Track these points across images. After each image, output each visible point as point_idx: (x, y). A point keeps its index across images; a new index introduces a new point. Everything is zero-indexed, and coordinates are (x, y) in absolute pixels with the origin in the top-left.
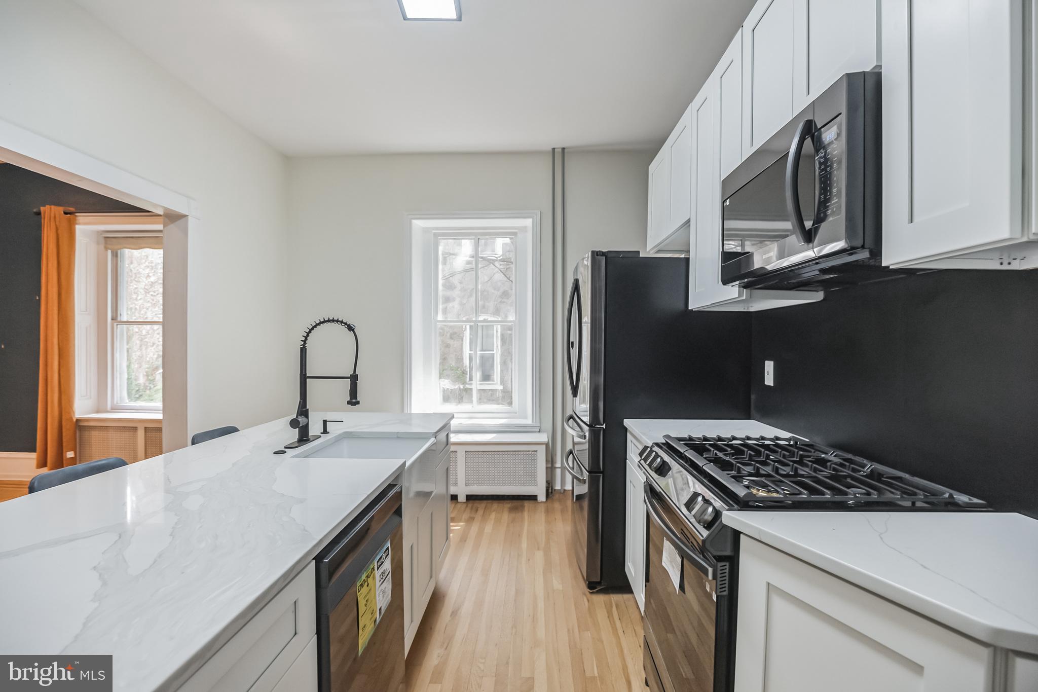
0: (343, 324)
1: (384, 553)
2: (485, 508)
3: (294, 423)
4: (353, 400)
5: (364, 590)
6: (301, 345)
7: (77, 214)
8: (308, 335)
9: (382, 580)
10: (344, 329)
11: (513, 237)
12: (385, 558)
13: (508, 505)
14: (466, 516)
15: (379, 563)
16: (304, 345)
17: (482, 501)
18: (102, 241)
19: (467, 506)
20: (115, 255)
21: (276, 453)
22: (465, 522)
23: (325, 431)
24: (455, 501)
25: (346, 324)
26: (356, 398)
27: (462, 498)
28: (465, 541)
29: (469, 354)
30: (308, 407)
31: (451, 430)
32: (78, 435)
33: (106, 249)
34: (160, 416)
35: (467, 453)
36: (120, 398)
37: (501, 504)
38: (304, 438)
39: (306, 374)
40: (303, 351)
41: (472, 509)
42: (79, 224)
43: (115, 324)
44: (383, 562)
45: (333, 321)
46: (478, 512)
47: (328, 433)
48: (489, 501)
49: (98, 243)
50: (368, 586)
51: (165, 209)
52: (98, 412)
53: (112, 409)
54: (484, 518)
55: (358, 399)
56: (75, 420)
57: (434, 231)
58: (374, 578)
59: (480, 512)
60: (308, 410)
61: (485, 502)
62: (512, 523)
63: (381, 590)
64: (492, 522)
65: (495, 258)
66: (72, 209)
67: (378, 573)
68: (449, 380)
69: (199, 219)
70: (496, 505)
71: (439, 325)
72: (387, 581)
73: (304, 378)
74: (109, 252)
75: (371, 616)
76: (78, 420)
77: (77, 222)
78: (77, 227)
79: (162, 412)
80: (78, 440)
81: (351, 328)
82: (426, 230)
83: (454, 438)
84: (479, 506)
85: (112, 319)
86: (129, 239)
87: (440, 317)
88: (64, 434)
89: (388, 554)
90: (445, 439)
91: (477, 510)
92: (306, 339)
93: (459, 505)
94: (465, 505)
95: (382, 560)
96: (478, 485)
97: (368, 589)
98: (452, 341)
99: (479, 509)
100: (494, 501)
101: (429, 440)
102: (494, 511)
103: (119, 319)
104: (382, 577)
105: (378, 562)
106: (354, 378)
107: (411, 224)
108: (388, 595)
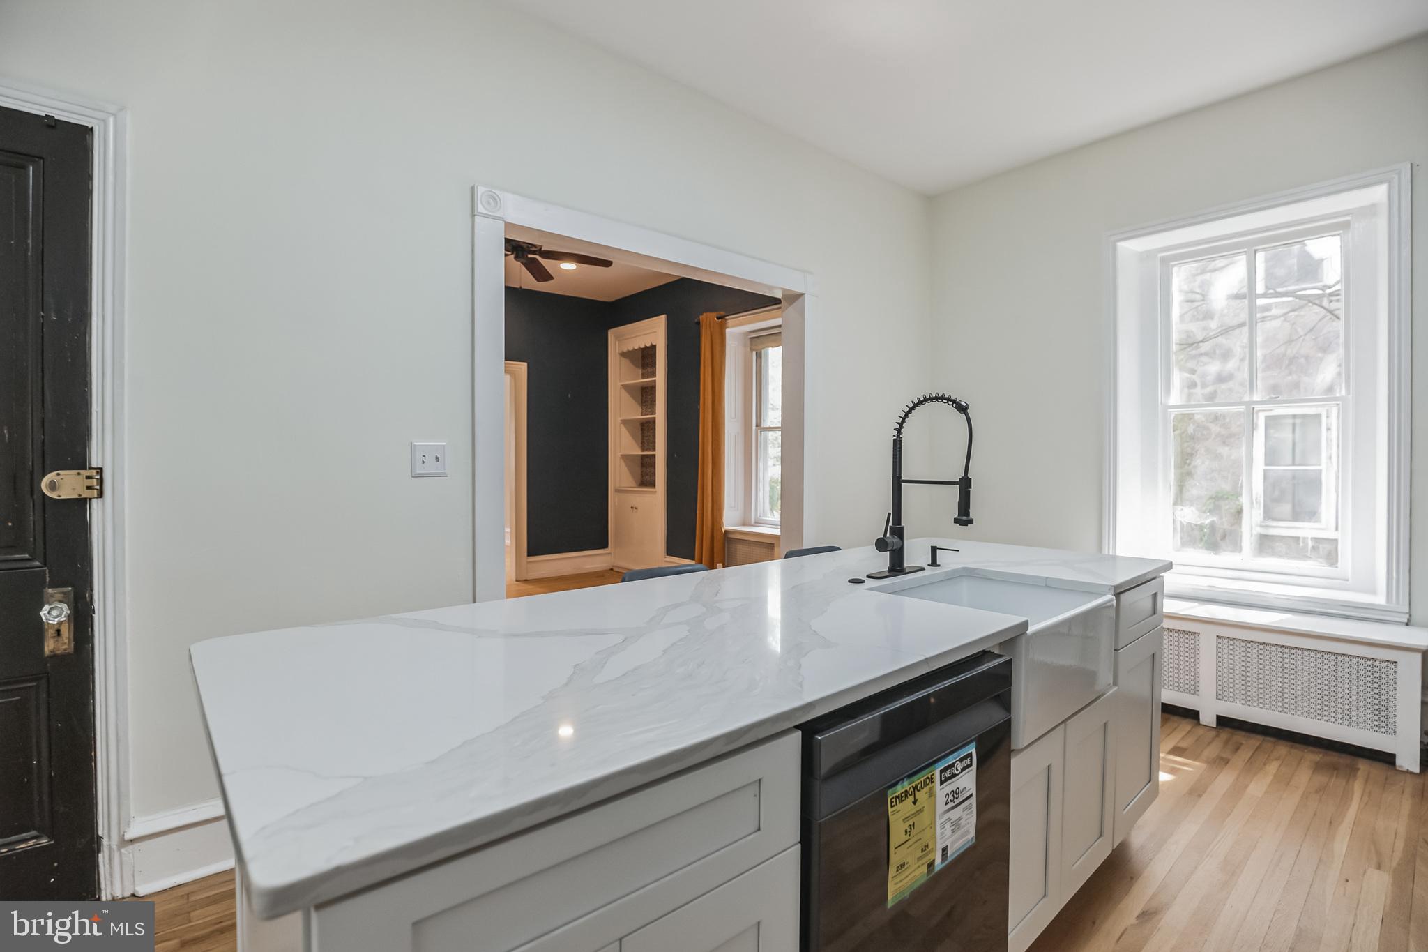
0: (950, 403)
1: (961, 760)
2: (1256, 750)
3: (881, 545)
4: (964, 518)
5: (906, 807)
6: (894, 436)
7: (727, 317)
8: (903, 421)
9: (951, 805)
10: (951, 409)
11: (1341, 232)
12: (962, 770)
13: (1313, 756)
14: (1212, 751)
15: (947, 774)
16: (898, 436)
17: (1252, 735)
18: (748, 342)
19: (1217, 736)
20: (759, 356)
21: (850, 581)
22: (1207, 762)
23: (934, 563)
24: (1196, 722)
25: (954, 401)
26: (967, 514)
27: (1208, 718)
28: (1200, 796)
29: (1265, 470)
30: (903, 525)
31: (1165, 592)
32: (726, 547)
33: (752, 350)
34: (777, 532)
35: (1220, 641)
36: (763, 511)
37: (1294, 751)
38: (897, 567)
39: (900, 477)
40: (897, 444)
41: (1226, 743)
42: (728, 328)
43: (759, 431)
44: (955, 775)
45: (937, 398)
46: (1239, 751)
47: (939, 566)
48: (1268, 738)
49: (745, 346)
50: (915, 802)
51: (784, 290)
52: (744, 524)
53: (756, 523)
54: (1251, 768)
55: (971, 516)
56: (723, 531)
57: (1160, 255)
58: (931, 794)
59: (1245, 754)
60: (903, 527)
61: (1260, 738)
62: (1317, 792)
63: (949, 819)
64: (1269, 778)
65: (1320, 292)
66: (723, 313)
67: (941, 792)
68: (1193, 508)
69: (817, 296)
70: (1283, 749)
71: (1173, 413)
72: (964, 809)
73: (897, 482)
74: (754, 353)
75: (919, 854)
76: (726, 532)
77: (727, 326)
78: (727, 330)
79: (779, 527)
80: (726, 551)
81: (962, 409)
82: (1147, 256)
83: (1168, 606)
84: (1244, 742)
85: (757, 426)
86: (770, 336)
87: (1175, 398)
88: (715, 545)
89: (970, 765)
90: (1148, 604)
91: (1237, 749)
92: (901, 426)
93: (1200, 731)
94: (1213, 733)
95: (953, 770)
96: (1243, 702)
97: (914, 809)
98: (1227, 448)
99: (1242, 747)
100: (1281, 742)
101: (1101, 597)
102: (1277, 759)
103: (762, 426)
104: (951, 798)
105: (942, 772)
106: (965, 484)
107: (1115, 249)
108: (967, 832)
